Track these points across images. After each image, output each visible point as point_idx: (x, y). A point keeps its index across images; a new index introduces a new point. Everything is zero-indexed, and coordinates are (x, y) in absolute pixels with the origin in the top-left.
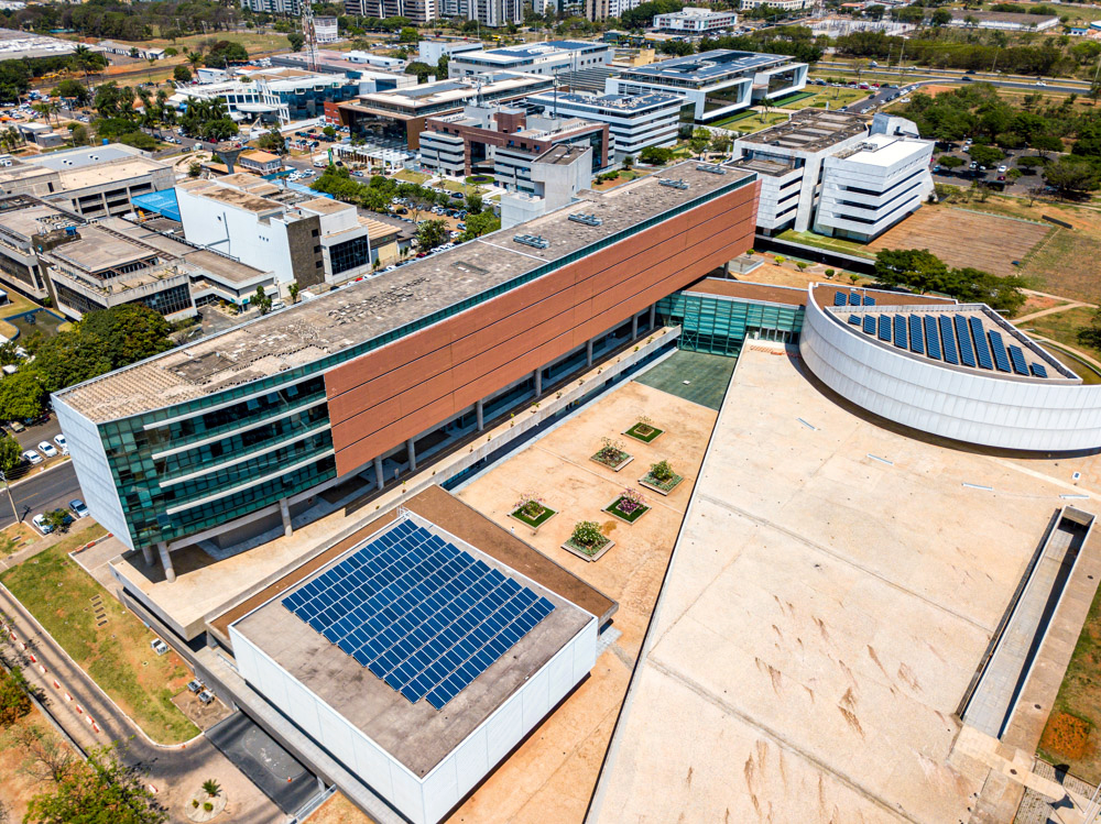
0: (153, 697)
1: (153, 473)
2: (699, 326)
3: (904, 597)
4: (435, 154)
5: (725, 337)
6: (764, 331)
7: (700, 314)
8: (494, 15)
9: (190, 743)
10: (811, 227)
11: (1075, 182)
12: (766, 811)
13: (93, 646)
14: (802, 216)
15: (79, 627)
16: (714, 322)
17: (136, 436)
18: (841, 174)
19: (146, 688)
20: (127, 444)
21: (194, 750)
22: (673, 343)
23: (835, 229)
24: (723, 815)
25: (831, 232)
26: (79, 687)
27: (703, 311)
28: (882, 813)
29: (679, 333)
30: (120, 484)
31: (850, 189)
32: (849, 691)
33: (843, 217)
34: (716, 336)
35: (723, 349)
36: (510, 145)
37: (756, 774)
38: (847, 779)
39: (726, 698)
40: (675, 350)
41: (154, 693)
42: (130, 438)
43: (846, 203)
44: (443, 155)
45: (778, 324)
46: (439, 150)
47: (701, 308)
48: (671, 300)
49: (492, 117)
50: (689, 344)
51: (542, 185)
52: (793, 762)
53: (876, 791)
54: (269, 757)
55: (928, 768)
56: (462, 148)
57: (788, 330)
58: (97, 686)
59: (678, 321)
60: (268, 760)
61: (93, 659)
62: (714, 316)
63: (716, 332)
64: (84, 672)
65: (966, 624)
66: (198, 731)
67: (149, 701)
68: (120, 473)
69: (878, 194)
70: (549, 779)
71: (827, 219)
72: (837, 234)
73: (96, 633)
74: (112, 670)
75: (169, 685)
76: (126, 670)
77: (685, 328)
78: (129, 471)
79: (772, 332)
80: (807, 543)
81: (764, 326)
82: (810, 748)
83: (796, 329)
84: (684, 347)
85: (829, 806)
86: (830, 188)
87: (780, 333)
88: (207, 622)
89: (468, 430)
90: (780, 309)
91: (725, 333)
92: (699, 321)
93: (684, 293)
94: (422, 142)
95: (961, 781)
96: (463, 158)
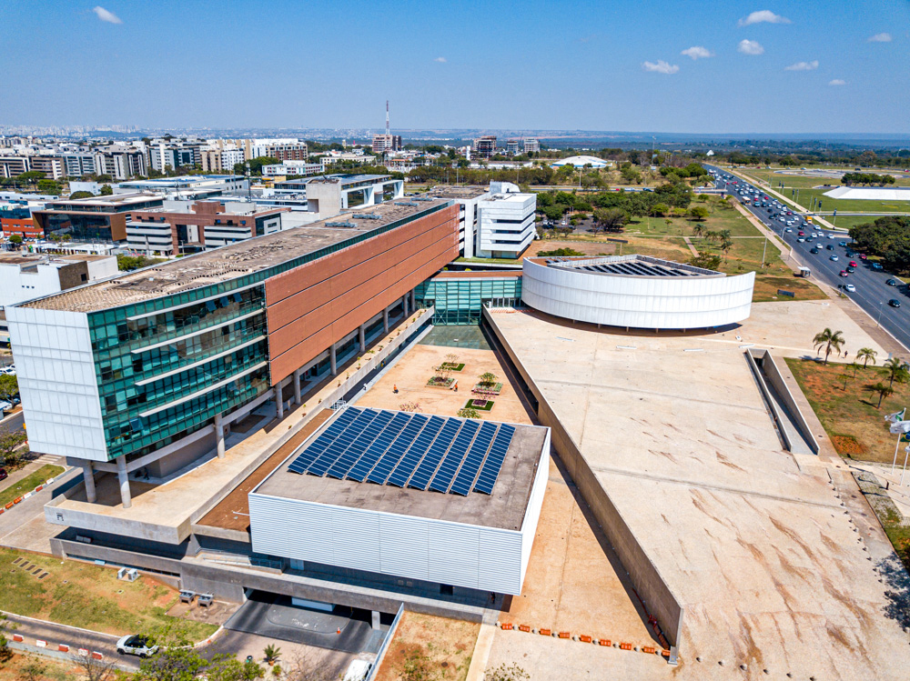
0: (146, 616)
1: (129, 372)
2: (447, 304)
3: (703, 404)
4: (143, 239)
5: (467, 310)
6: (495, 300)
7: (447, 295)
8: (122, 171)
9: (213, 637)
10: (474, 254)
11: (615, 220)
12: (727, 522)
13: (44, 596)
14: (468, 246)
15: (14, 586)
16: (458, 299)
17: (120, 329)
18: (491, 211)
19: (132, 611)
20: (111, 337)
21: (221, 641)
22: (429, 322)
23: (493, 251)
24: (705, 533)
25: (490, 255)
26: (49, 634)
27: (449, 292)
28: (792, 504)
29: (433, 313)
30: (101, 383)
31: (499, 221)
32: (717, 453)
33: (498, 242)
34: (461, 310)
35: (466, 320)
36: (217, 223)
37: (703, 505)
38: (758, 494)
39: (649, 473)
40: (430, 328)
41: (144, 613)
42: (113, 331)
43: (498, 232)
44: (151, 239)
45: (504, 293)
46: (148, 236)
47: (447, 290)
48: (422, 287)
49: (190, 208)
50: (441, 321)
51: (316, 202)
52: (721, 494)
53: (779, 495)
54: (305, 623)
55: (794, 477)
56: (169, 231)
57: (513, 296)
58: (70, 627)
59: (430, 303)
60: (305, 625)
61: (50, 607)
62: (458, 294)
63: (461, 307)
64: (47, 622)
65: (748, 410)
66: (216, 626)
67: (143, 620)
68: (103, 370)
69: (520, 222)
70: (566, 555)
71: (487, 244)
72: (495, 255)
73: (41, 584)
74: (82, 608)
75: (156, 604)
76: (101, 603)
77: (437, 307)
78: (109, 368)
79: (501, 300)
80: (624, 390)
81: (495, 296)
82: (722, 484)
83: (517, 296)
84: (437, 324)
85: (761, 509)
86: (485, 223)
87: (506, 300)
88: (193, 523)
89: (323, 376)
90: (504, 281)
91: (467, 307)
92: (447, 300)
93: (433, 280)
94: (128, 230)
95: (817, 479)
96: (170, 240)
